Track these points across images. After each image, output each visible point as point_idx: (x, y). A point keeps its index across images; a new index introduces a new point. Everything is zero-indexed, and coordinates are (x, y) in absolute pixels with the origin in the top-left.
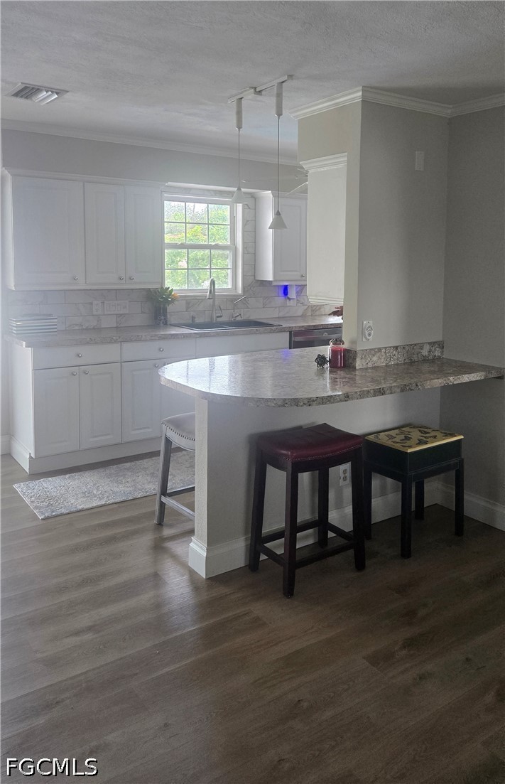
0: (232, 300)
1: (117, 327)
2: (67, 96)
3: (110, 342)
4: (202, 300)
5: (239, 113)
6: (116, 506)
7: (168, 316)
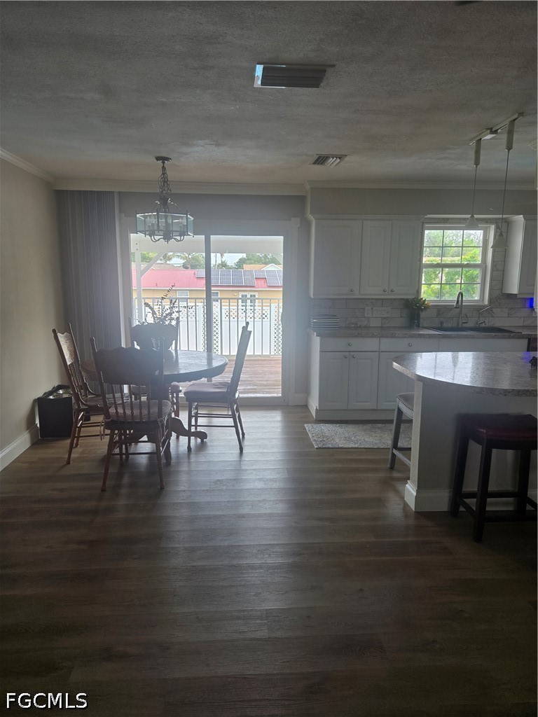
0: (477, 309)
1: (382, 327)
2: (347, 159)
3: (372, 337)
4: (451, 309)
5: (478, 152)
6: (364, 450)
7: (421, 321)
